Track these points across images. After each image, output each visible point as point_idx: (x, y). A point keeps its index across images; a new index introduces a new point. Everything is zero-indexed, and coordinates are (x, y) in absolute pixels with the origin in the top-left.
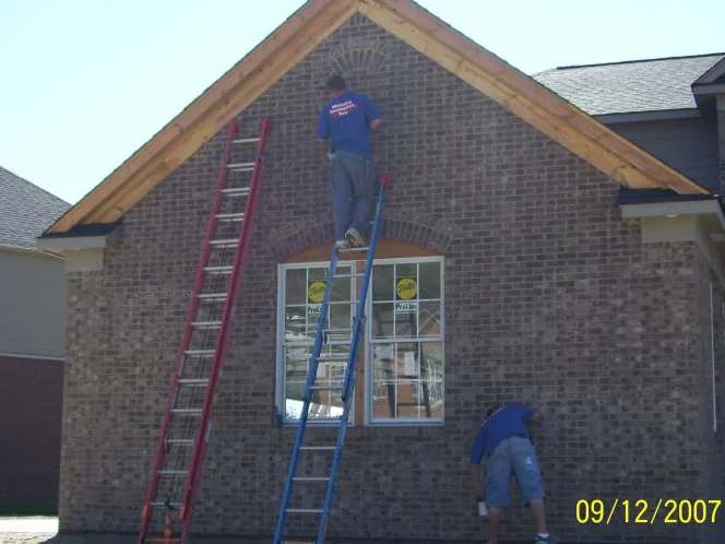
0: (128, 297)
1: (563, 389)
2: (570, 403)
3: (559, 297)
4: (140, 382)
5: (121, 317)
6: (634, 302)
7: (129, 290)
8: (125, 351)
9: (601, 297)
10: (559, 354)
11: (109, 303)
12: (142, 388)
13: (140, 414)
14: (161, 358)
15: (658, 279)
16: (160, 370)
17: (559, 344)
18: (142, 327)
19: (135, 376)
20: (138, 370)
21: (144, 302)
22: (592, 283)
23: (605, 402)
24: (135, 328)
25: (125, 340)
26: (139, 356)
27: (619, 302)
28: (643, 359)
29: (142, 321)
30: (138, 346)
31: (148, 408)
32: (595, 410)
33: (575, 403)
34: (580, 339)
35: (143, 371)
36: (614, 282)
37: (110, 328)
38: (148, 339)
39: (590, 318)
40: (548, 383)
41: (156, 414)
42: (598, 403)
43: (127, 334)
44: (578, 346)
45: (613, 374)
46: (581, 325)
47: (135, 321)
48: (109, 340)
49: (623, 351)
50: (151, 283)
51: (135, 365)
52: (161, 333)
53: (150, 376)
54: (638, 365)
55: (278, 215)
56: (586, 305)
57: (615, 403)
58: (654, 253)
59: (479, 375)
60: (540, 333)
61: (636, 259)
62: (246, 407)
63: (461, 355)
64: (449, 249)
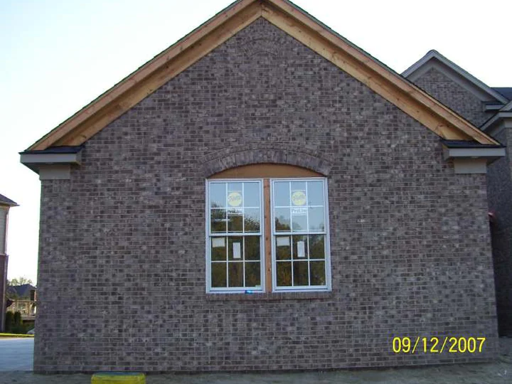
0: (90, 199)
1: (410, 266)
2: (415, 275)
3: (405, 206)
4: (101, 261)
5: (84, 214)
6: (452, 210)
7: (90, 195)
8: (88, 239)
9: (432, 206)
10: (407, 243)
11: (74, 204)
12: (102, 266)
13: (99, 285)
14: (117, 243)
15: (466, 196)
16: (116, 253)
17: (407, 236)
18: (101, 221)
19: (95, 257)
20: (98, 252)
21: (102, 203)
22: (426, 197)
23: (438, 273)
24: (96, 222)
25: (87, 231)
26: (99, 242)
27: (443, 210)
28: (460, 246)
29: (101, 217)
30: (98, 235)
31: (107, 280)
32: (432, 279)
33: (419, 274)
34: (420, 233)
35: (102, 253)
36: (440, 197)
37: (75, 222)
38: (105, 230)
39: (426, 220)
40: (401, 261)
41: (114, 284)
42: (434, 274)
43: (89, 226)
44: (419, 238)
45: (442, 255)
46: (421, 224)
47: (96, 217)
48: (74, 231)
49: (448, 241)
50: (108, 190)
51: (96, 248)
52: (116, 226)
53: (108, 257)
54: (457, 250)
55: (206, 145)
56: (423, 211)
57: (444, 274)
58: (462, 180)
59: (355, 257)
60: (395, 229)
61: (451, 184)
62: (185, 280)
63: (342, 243)
64: (331, 173)
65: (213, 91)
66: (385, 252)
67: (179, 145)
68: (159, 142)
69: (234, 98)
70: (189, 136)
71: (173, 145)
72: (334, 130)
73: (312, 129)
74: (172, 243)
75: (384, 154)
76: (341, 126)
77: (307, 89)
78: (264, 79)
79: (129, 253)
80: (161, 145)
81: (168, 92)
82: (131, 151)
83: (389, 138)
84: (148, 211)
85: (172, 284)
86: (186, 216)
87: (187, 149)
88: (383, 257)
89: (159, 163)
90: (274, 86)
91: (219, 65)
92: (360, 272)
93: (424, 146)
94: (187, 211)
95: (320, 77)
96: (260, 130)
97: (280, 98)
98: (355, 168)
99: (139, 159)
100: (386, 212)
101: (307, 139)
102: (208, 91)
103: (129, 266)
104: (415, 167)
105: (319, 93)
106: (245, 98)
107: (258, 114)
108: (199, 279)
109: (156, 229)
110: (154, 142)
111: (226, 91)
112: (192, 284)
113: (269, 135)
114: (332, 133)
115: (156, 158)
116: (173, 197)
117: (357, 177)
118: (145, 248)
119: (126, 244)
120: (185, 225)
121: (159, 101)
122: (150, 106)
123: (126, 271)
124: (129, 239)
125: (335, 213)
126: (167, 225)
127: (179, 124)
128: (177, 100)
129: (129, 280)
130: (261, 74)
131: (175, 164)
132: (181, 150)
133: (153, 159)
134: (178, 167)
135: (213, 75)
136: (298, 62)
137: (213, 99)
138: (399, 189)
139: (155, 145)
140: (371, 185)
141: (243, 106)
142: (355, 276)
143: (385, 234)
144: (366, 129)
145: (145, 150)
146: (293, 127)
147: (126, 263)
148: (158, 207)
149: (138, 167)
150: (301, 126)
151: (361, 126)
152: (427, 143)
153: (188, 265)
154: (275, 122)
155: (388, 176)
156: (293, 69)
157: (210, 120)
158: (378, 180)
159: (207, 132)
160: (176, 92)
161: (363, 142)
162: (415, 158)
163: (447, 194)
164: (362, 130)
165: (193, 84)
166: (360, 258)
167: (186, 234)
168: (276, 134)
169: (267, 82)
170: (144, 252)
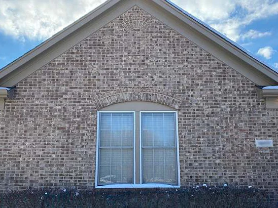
0: (18, 123)
1: (236, 171)
2: (239, 177)
3: (231, 130)
4: (22, 165)
5: (13, 133)
6: (264, 133)
7: (18, 120)
8: (14, 149)
9: (250, 130)
10: (233, 155)
11: (7, 126)
12: (23, 168)
13: (21, 181)
14: (35, 153)
15: (274, 124)
16: (34, 159)
17: (232, 151)
18: (24, 138)
19: (19, 162)
20: (21, 159)
21: (26, 126)
22: (246, 124)
23: (255, 177)
24: (21, 138)
25: (14, 144)
26: (22, 152)
27: (258, 133)
28: (270, 158)
29: (25, 135)
30: (22, 147)
31: (26, 178)
32: (251, 180)
33: (242, 177)
34: (242, 148)
35: (24, 159)
36: (255, 124)
37: (6, 138)
38: (27, 144)
39: (246, 139)
40: (229, 167)
41: (31, 181)
42: (252, 177)
43: (16, 141)
44: (241, 151)
45: (258, 164)
46: (242, 142)
47: (21, 135)
48: (5, 144)
49: (262, 154)
50: (31, 117)
51: (20, 157)
52: (35, 141)
53: (28, 162)
54: (269, 161)
55: (98, 88)
56: (243, 134)
57: (260, 177)
58: (271, 113)
59: (197, 164)
60: (224, 146)
61: (263, 115)
62: (81, 178)
63: (188, 154)
64: (180, 107)
65: (103, 53)
66: (218, 161)
67: (80, 88)
68: (67, 85)
69: (117, 58)
70: (87, 82)
71: (76, 88)
72: (183, 79)
73: (168, 79)
74: (73, 153)
75: (216, 95)
76: (187, 77)
77: (165, 53)
78: (137, 46)
79: (43, 159)
80: (68, 88)
81: (74, 53)
82: (47, 91)
83: (219, 84)
84: (57, 131)
85: (72, 181)
86: (83, 134)
87: (85, 91)
88: (216, 164)
89: (66, 99)
90: (144, 50)
91: (107, 36)
92: (200, 174)
93: (244, 90)
94: (84, 131)
95: (174, 45)
96: (134, 80)
97: (147, 59)
98: (196, 104)
99: (52, 96)
100: (218, 134)
101: (165, 85)
102: (100, 53)
103: (42, 169)
104: (238, 104)
105: (173, 55)
106: (124, 58)
107: (132, 69)
108: (90, 178)
109: (63, 143)
110: (63, 85)
111: (112, 53)
112: (86, 181)
113: (140, 82)
114: (181, 81)
115: (64, 96)
116: (75, 122)
117: (197, 110)
118: (54, 156)
119: (41, 153)
120: (82, 141)
121: (67, 59)
122: (61, 62)
123: (40, 172)
124: (43, 150)
125: (183, 134)
126: (70, 141)
127: (80, 74)
128: (79, 59)
129: (42, 178)
130: (135, 43)
131: (77, 100)
132: (81, 91)
133: (62, 97)
134: (79, 102)
135: (103, 43)
136: (159, 35)
137: (103, 59)
138: (227, 118)
139: (64, 88)
140: (207, 116)
141: (123, 63)
142: (197, 177)
143: (217, 149)
144: (204, 79)
145: (57, 91)
146: (155, 77)
147: (41, 166)
148: (65, 128)
149: (52, 102)
150: (161, 77)
151: (201, 77)
152: (246, 88)
153: (83, 168)
154: (144, 74)
155: (219, 110)
156: (156, 39)
157: (101, 72)
158: (212, 113)
159: (99, 80)
160: (79, 53)
161: (202, 87)
162: (238, 98)
163: (261, 122)
164: (201, 79)
165: (90, 48)
166: (200, 164)
167: (83, 147)
168: (144, 82)
169: (138, 48)
170: (53, 159)
